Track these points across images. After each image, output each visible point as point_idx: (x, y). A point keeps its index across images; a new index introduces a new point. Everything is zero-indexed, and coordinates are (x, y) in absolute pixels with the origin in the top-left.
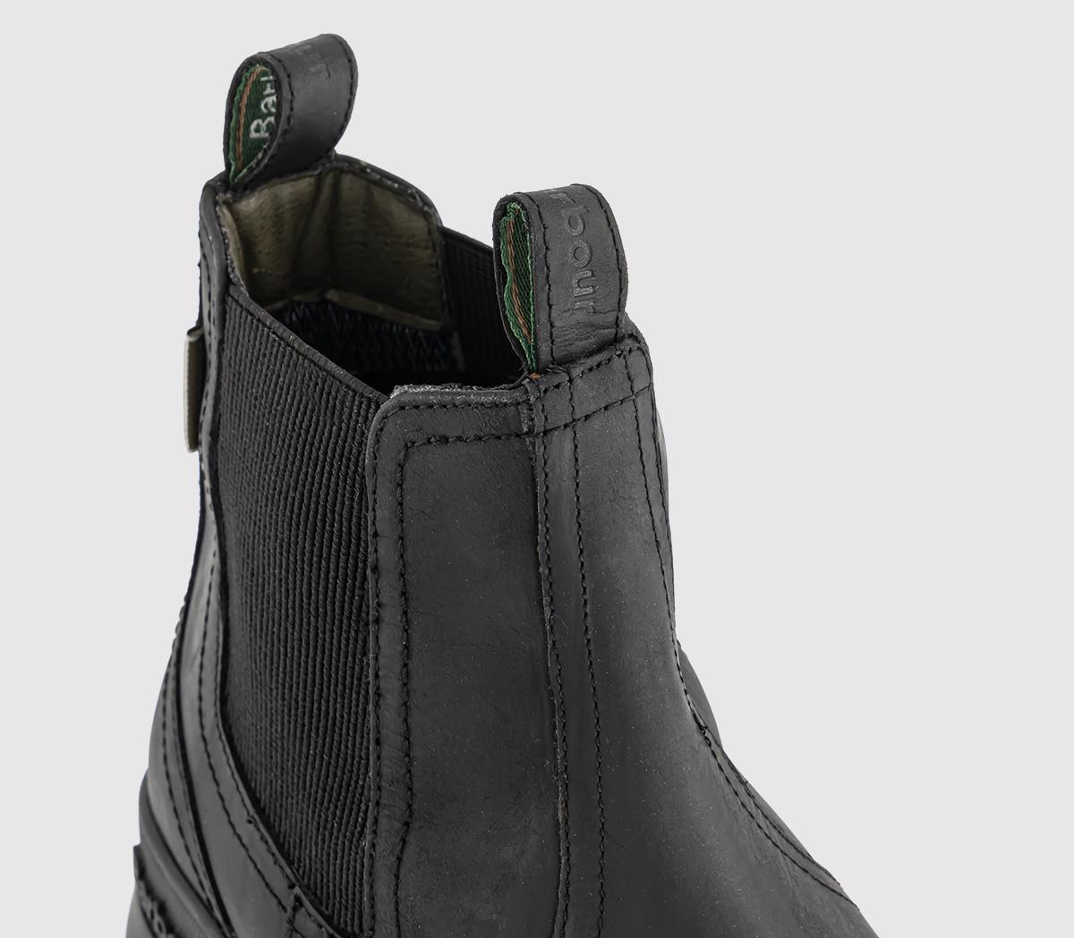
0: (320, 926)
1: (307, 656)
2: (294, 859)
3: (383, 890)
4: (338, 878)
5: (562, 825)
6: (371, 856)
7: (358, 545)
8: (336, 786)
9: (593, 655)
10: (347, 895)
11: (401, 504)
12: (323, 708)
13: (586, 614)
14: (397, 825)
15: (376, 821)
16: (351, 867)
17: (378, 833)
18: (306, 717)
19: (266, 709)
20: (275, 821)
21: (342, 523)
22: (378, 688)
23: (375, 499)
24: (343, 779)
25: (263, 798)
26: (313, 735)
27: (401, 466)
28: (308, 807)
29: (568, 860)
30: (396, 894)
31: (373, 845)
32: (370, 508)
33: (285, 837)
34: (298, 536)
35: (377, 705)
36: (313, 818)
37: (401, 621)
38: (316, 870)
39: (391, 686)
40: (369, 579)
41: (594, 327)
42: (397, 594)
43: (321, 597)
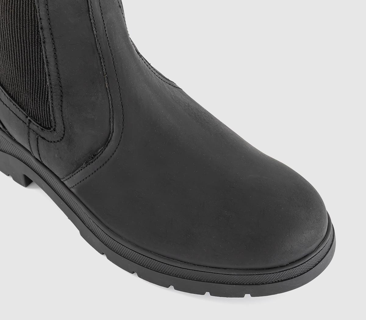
0: (38, 127)
1: (22, 54)
2: (25, 109)
3: (58, 115)
4: (41, 114)
5: (108, 89)
6: (52, 107)
8: (36, 88)
9: (109, 41)
10: (45, 118)
11: (48, 10)
12: (29, 68)
13: (106, 31)
14: (59, 97)
16: (45, 110)
17: (53, 100)
18: (24, 71)
19: (9, 69)
20: (17, 99)
21: (29, 17)
22: (47, 61)
23: (39, 9)
24: (38, 86)
25: (11, 93)
26: (26, 75)
28: (28, 95)
29: (111, 98)
30: (62, 116)
31: (52, 104)
32: (38, 12)
33: (21, 103)
34: (14, 22)
35: (47, 65)
36: (30, 98)
37: (52, 41)
38: (34, 112)
39: (51, 60)
40: (40, 32)
42: (49, 34)
43: (24, 38)
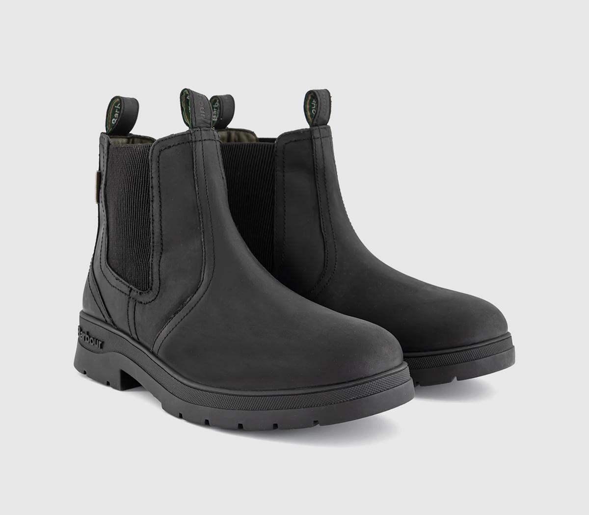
0: (138, 292)
2: (129, 280)
3: (155, 272)
4: (142, 277)
5: (203, 242)
6: (152, 263)
7: (147, 182)
8: (141, 253)
10: (145, 280)
11: (159, 167)
13: (207, 189)
14: (159, 253)
15: (153, 255)
16: (146, 271)
17: (153, 257)
20: (124, 274)
23: (152, 168)
27: (158, 157)
29: (205, 250)
31: (152, 261)
32: (150, 171)
35: (153, 223)
37: (159, 199)
39: (157, 218)
40: (150, 191)
41: (205, 122)
42: (157, 192)
